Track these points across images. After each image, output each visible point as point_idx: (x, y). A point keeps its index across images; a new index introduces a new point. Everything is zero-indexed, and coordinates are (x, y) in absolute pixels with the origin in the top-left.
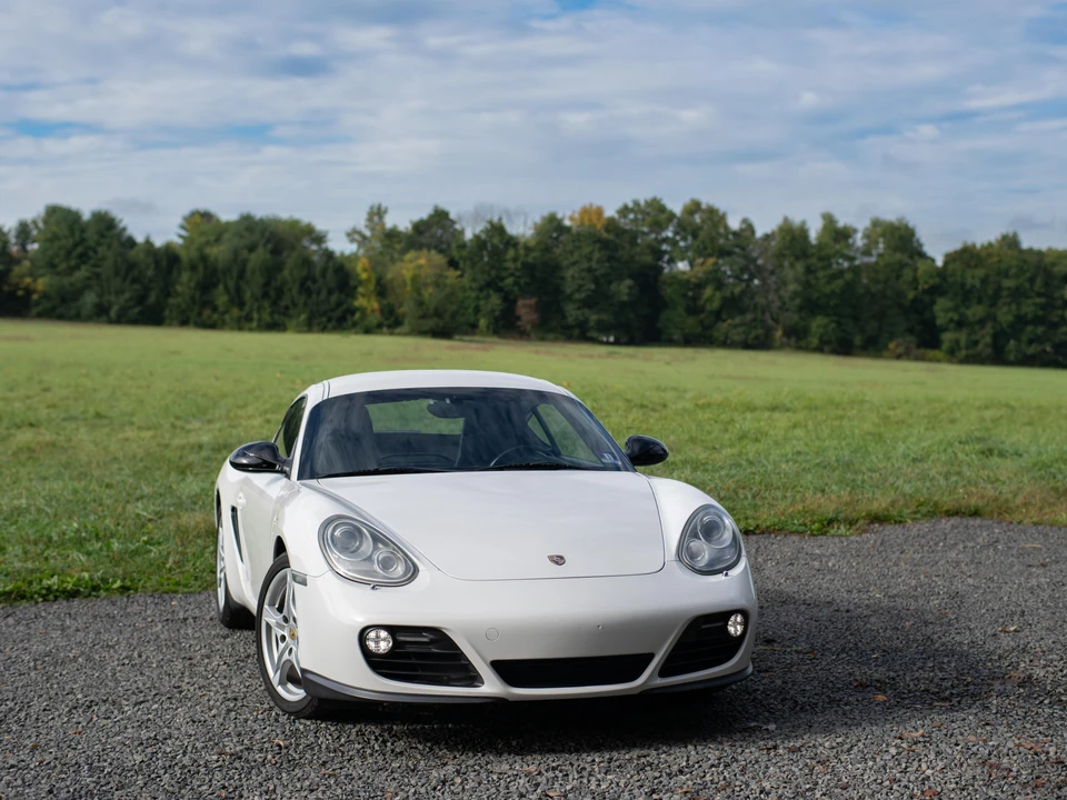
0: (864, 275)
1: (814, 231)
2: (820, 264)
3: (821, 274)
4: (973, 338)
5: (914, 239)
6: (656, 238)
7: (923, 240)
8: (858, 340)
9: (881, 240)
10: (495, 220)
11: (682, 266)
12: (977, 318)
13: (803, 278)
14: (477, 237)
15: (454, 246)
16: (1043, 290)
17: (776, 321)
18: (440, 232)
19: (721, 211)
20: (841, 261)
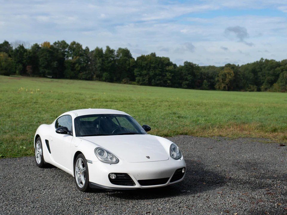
0: (116, 62)
1: (104, 51)
2: (106, 59)
3: (106, 62)
4: (144, 79)
5: (130, 53)
6: (64, 51)
7: (131, 54)
8: (115, 79)
9: (121, 53)
10: (21, 45)
11: (70, 58)
12: (145, 74)
13: (101, 63)
14: (16, 49)
15: (10, 51)
16: (161, 67)
17: (94, 73)
18: (6, 47)
19: (81, 44)
20: (111, 58)
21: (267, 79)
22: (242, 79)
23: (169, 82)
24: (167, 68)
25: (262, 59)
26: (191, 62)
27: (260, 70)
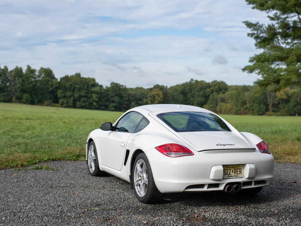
0: (38, 83)
1: (24, 70)
3: (26, 82)
4: (68, 101)
5: (52, 74)
7: (54, 74)
8: (36, 101)
9: (43, 73)
12: (69, 95)
13: (21, 83)
16: (86, 88)
17: (13, 95)
20: (32, 79)
21: (196, 101)
22: (171, 100)
23: (95, 104)
24: (93, 89)
25: (192, 80)
26: (118, 83)
27: (190, 91)
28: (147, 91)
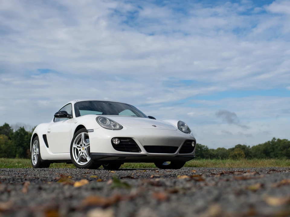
10: (22, 127)
14: (17, 132)
15: (10, 134)
18: (6, 130)
25: (274, 139)
27: (272, 150)
28: (229, 151)
